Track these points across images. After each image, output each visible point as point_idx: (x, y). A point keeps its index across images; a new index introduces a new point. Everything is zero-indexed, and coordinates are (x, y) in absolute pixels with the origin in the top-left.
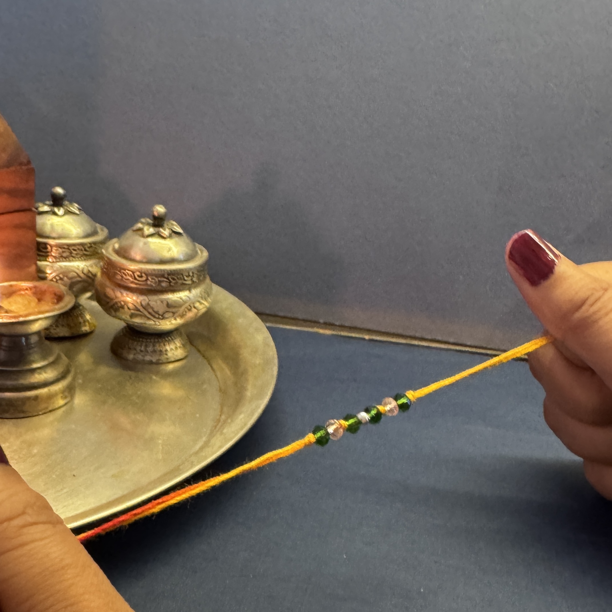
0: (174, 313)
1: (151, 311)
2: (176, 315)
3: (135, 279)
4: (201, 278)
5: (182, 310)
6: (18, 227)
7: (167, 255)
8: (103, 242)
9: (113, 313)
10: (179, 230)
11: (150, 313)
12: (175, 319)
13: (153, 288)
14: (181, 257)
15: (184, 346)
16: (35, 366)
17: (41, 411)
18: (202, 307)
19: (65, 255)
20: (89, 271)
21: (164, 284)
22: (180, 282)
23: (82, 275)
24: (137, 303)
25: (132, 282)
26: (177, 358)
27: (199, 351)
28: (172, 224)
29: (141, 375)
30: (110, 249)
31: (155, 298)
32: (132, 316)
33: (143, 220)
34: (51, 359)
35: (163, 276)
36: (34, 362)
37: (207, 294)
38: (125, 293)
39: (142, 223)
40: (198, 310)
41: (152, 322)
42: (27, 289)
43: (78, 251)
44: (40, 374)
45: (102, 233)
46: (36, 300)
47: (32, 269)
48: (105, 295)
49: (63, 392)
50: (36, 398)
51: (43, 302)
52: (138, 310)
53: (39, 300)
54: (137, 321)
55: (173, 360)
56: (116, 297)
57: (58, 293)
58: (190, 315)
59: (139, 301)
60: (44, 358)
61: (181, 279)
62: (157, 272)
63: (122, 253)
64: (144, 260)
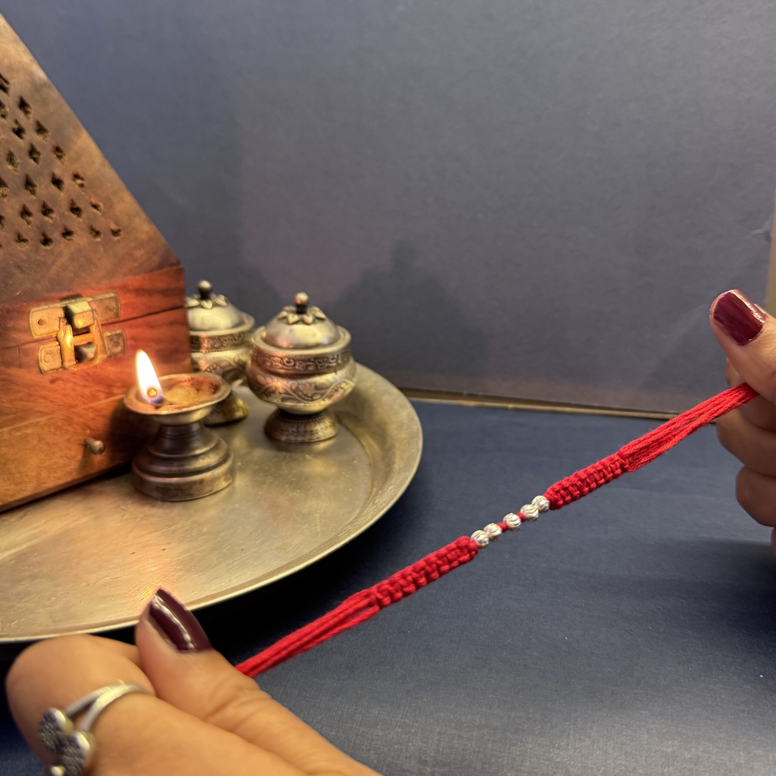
0: (322, 395)
1: (300, 393)
2: (324, 397)
3: (284, 364)
4: (345, 359)
5: (329, 391)
6: (172, 323)
7: (312, 340)
8: (251, 331)
9: (266, 399)
10: (321, 315)
11: (299, 396)
12: (324, 400)
13: (301, 372)
14: (325, 341)
15: (333, 425)
16: (198, 452)
17: (207, 493)
18: (348, 387)
19: (216, 346)
20: (240, 360)
21: (311, 368)
22: (327, 365)
23: (233, 364)
24: (288, 387)
25: (281, 368)
26: (327, 437)
27: (348, 429)
28: (315, 311)
29: (294, 455)
30: (258, 339)
31: (303, 381)
32: (283, 400)
33: (287, 308)
34: (212, 445)
35: (309, 360)
36: (197, 448)
37: (352, 374)
38: (275, 379)
39: (287, 311)
40: (345, 390)
41: (302, 405)
42: (185, 381)
43: (229, 342)
44: (203, 459)
45: (249, 323)
46: (196, 391)
47: (187, 362)
48: (257, 382)
49: (225, 474)
50: (201, 482)
51: (201, 392)
52: (289, 394)
53: (198, 390)
54: (289, 404)
55: (324, 438)
56: (267, 383)
57: (214, 383)
58: (337, 396)
59: (289, 385)
60: (206, 444)
61: (327, 362)
62: (303, 358)
63: (270, 341)
64: (291, 347)
